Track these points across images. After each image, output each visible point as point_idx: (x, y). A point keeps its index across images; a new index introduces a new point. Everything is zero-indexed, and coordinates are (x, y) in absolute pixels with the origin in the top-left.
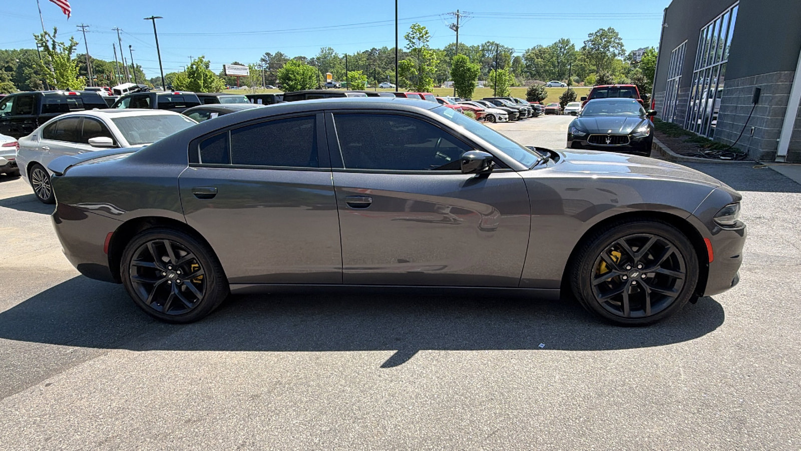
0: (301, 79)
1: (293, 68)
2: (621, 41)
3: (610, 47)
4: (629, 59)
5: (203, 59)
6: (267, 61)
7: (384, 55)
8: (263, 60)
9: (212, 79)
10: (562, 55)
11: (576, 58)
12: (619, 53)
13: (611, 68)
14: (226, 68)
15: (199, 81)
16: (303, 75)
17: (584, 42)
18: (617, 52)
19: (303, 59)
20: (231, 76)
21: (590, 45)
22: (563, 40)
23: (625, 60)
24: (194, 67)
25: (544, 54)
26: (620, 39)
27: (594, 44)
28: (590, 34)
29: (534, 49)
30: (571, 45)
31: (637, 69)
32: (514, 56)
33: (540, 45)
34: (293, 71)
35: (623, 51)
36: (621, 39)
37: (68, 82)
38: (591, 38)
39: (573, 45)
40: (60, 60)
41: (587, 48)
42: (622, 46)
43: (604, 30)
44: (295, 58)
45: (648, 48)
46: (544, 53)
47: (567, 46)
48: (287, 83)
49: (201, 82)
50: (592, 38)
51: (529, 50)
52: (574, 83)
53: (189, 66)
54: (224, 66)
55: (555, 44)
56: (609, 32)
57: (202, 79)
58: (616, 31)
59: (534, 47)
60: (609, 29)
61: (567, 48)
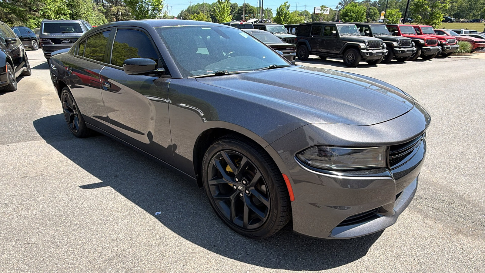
0: (355, 15)
1: (352, 8)
5: (287, 3)
6: (343, 4)
8: (340, 4)
9: (289, 16)
14: (316, 9)
15: (281, 17)
16: (357, 13)
19: (368, 2)
20: (318, 15)
24: (281, 8)
34: (351, 11)
37: (224, 18)
40: (223, 6)
44: (363, 1)
48: (345, 18)
49: (282, 18)
53: (278, 8)
54: (315, 8)
57: (283, 16)
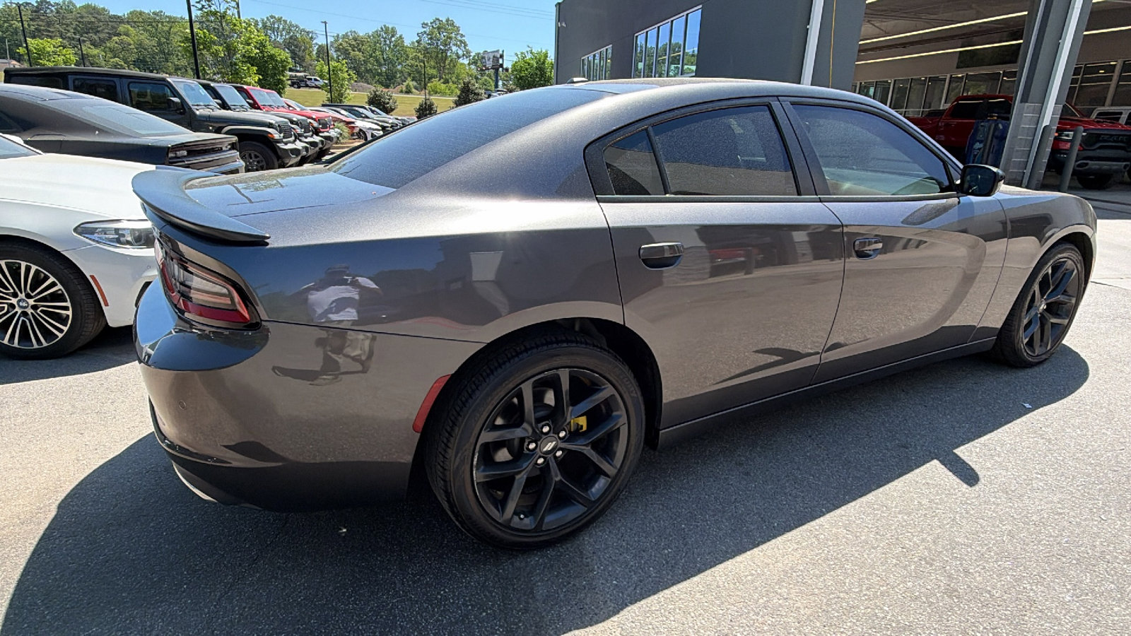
2: (463, 38)
3: (451, 45)
4: (475, 63)
7: (69, 16)
10: (387, 49)
11: (407, 56)
12: (464, 55)
13: (454, 73)
17: (418, 34)
18: (460, 53)
21: (425, 39)
22: (387, 29)
23: (469, 64)
25: (363, 45)
26: (462, 36)
27: (431, 39)
28: (424, 24)
29: (346, 36)
30: (398, 36)
31: (485, 77)
32: (317, 44)
33: (355, 32)
35: (468, 52)
36: (464, 36)
38: (425, 30)
39: (401, 36)
41: (422, 42)
42: (465, 43)
43: (442, 21)
45: (498, 51)
46: (362, 43)
47: (393, 36)
50: (427, 30)
51: (338, 36)
52: (414, 90)
55: (377, 31)
56: (448, 24)
58: (457, 24)
59: (347, 33)
60: (448, 20)
61: (393, 39)
